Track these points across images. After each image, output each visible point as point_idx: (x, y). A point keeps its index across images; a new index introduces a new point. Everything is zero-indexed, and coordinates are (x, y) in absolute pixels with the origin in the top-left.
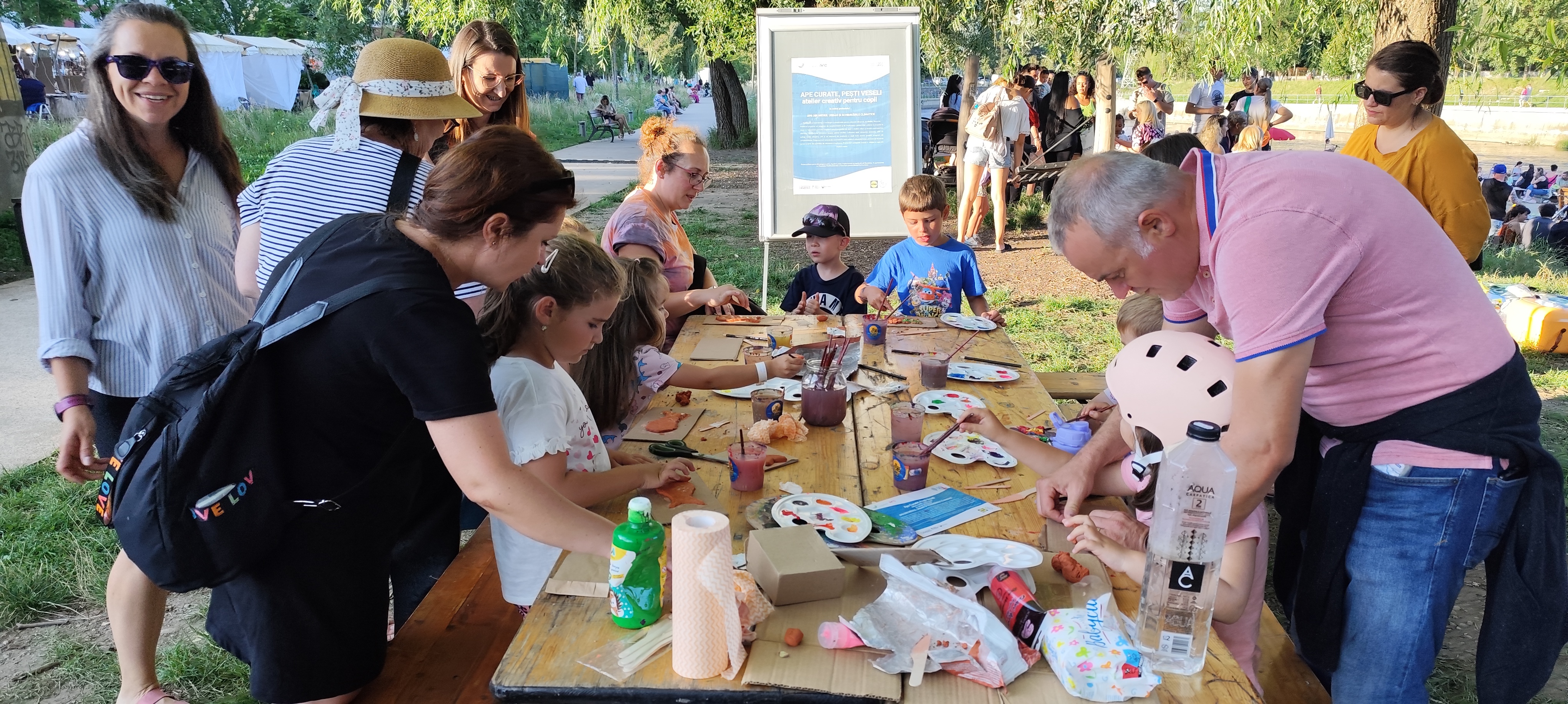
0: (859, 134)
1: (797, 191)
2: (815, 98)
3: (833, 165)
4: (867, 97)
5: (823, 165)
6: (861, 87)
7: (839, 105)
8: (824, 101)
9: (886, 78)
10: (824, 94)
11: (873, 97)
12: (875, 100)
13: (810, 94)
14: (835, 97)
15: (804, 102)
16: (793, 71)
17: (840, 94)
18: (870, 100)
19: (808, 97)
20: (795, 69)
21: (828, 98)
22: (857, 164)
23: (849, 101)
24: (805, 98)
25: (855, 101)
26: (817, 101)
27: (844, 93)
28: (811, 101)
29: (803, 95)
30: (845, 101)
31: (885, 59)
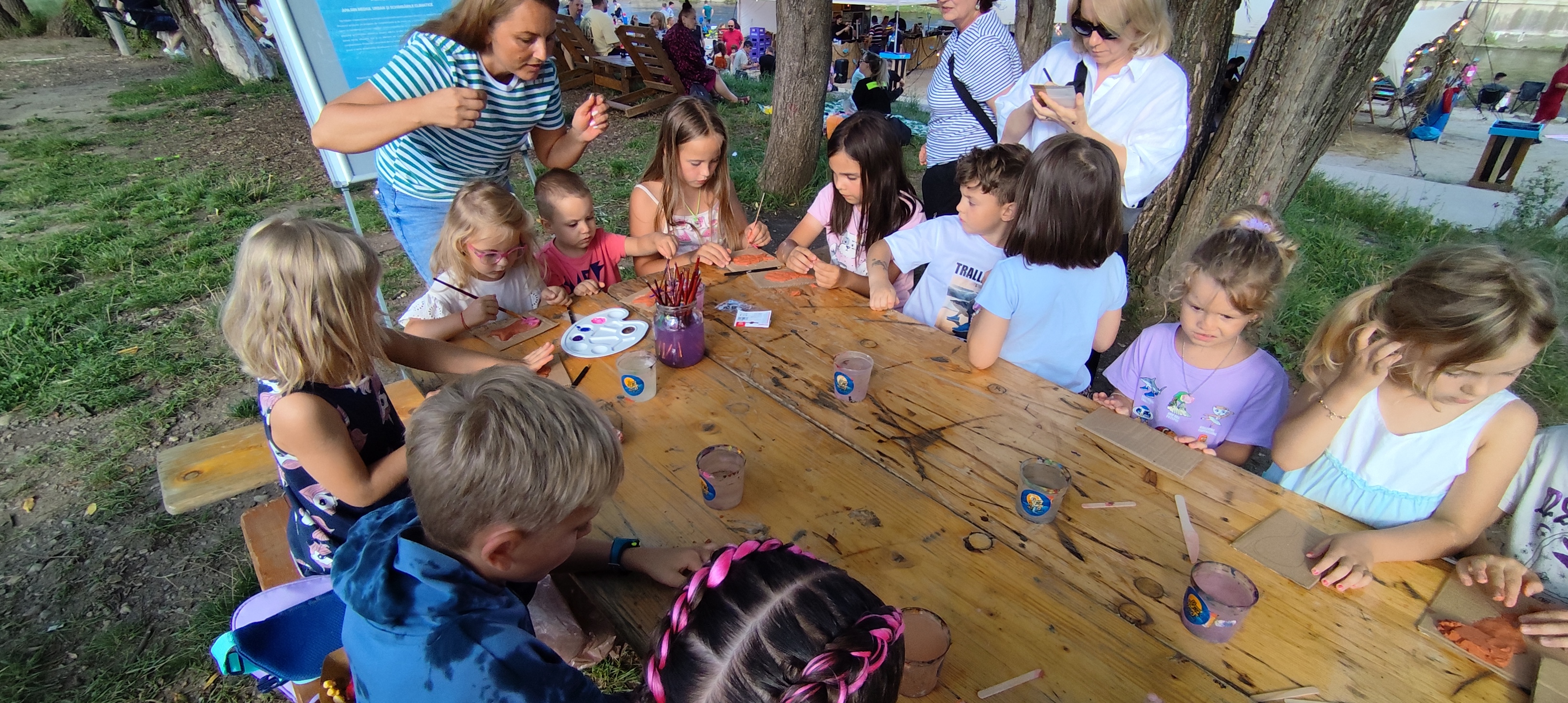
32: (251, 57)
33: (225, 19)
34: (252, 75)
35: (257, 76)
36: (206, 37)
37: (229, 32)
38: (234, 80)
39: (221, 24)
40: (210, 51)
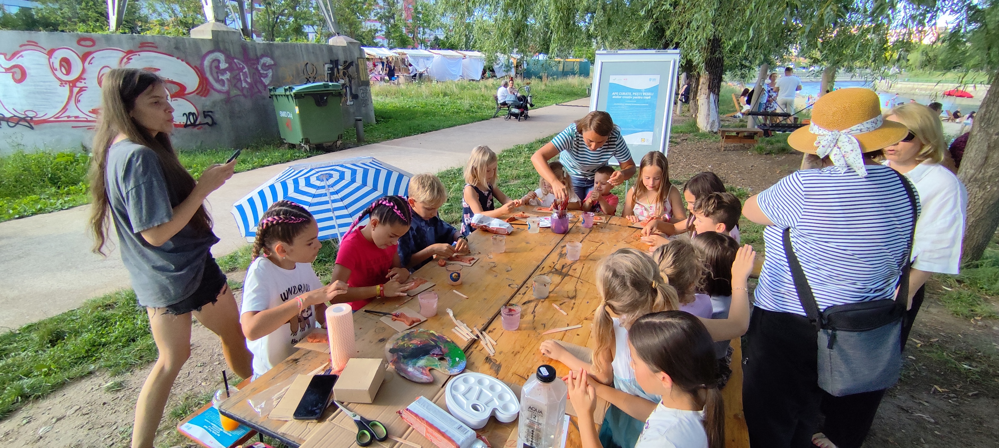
0: (639, 115)
4: (645, 96)
6: (643, 91)
7: (631, 99)
8: (624, 97)
9: (656, 87)
10: (624, 94)
12: (650, 97)
13: (617, 93)
14: (629, 96)
15: (613, 97)
18: (647, 98)
19: (616, 95)
20: (611, 81)
21: (626, 96)
23: (636, 98)
25: (639, 97)
26: (620, 97)
27: (634, 94)
28: (618, 97)
29: (613, 94)
30: (634, 97)
31: (658, 77)
32: (711, 121)
33: (709, 102)
34: (706, 129)
35: (709, 129)
36: (697, 109)
37: (707, 108)
38: (698, 129)
39: (706, 105)
40: (695, 115)
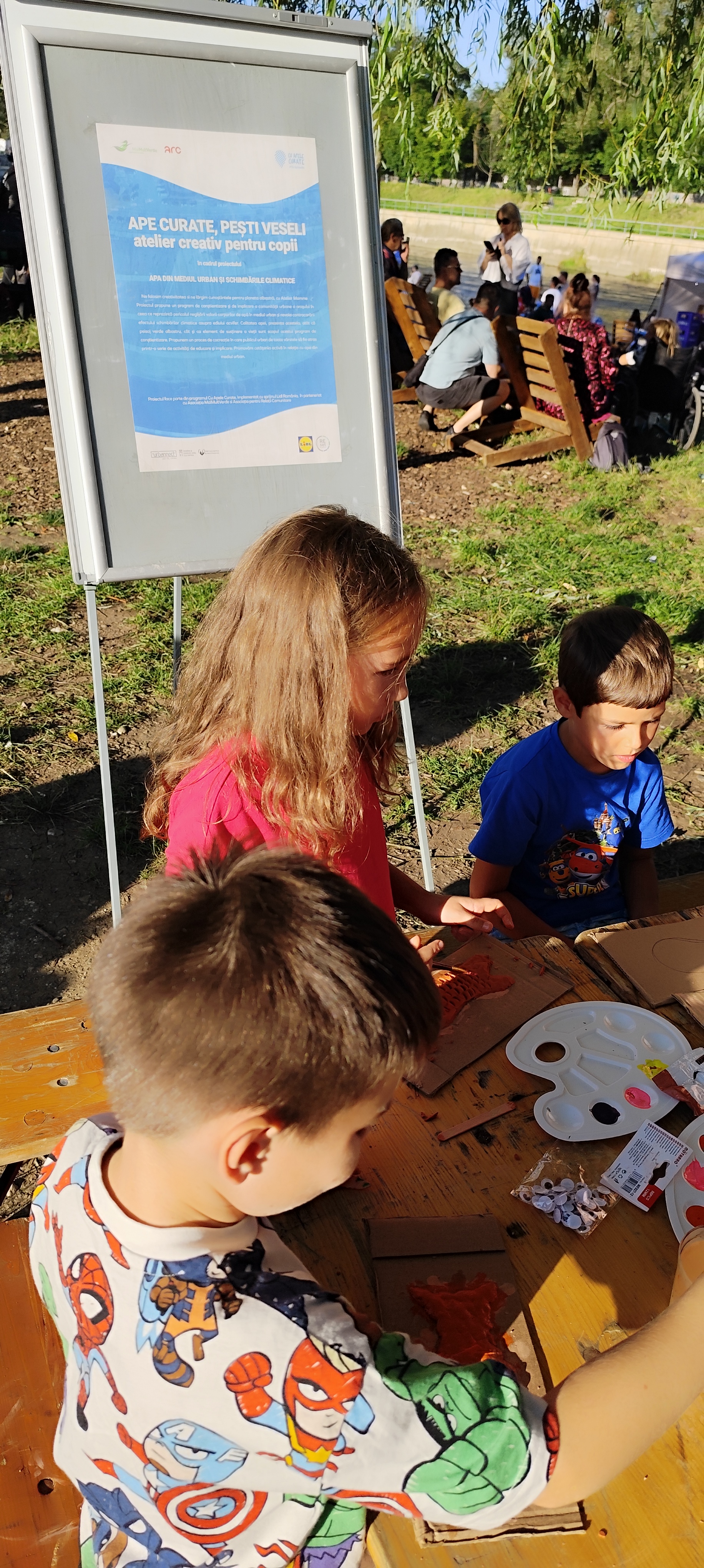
0: (267, 328)
1: (146, 463)
2: (164, 234)
3: (218, 400)
4: (275, 238)
5: (196, 401)
6: (260, 213)
7: (216, 255)
8: (185, 243)
9: (311, 193)
10: (180, 224)
11: (287, 238)
12: (293, 246)
13: (149, 221)
14: (205, 235)
15: (140, 242)
16: (103, 160)
17: (216, 226)
18: (283, 247)
19: (145, 231)
20: (107, 156)
21: (192, 235)
22: (267, 399)
23: (238, 245)
24: (140, 233)
25: (251, 245)
26: (169, 243)
27: (224, 225)
28: (155, 242)
29: (133, 224)
30: (230, 246)
31: (307, 146)
